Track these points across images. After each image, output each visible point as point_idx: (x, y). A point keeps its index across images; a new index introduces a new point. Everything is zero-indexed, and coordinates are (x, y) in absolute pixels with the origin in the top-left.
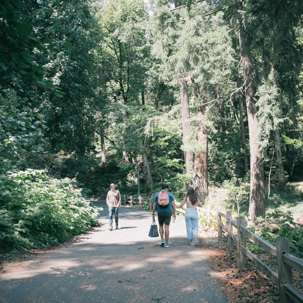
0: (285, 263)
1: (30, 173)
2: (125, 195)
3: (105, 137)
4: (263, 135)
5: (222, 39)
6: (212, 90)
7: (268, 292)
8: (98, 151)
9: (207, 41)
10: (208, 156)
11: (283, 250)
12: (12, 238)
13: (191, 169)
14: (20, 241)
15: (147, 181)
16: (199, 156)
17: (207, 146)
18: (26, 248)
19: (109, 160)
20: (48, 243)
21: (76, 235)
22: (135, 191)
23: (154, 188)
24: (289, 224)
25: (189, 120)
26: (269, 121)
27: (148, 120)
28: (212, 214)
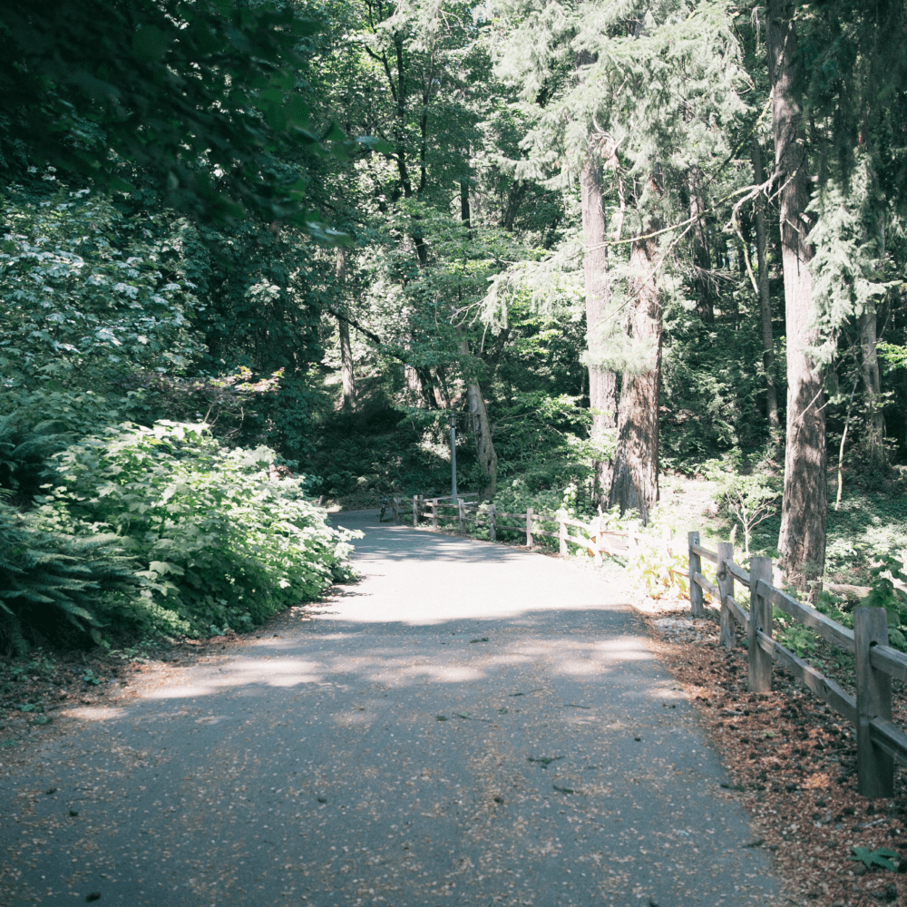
0: (874, 669)
1: (168, 434)
2: (416, 497)
3: (355, 324)
4: (824, 327)
5: (712, 41)
6: (676, 183)
7: (827, 747)
8: (332, 365)
9: (667, 48)
10: (660, 384)
11: (870, 637)
12: (134, 609)
13: (607, 421)
14: (156, 619)
15: (480, 456)
16: (634, 384)
17: (659, 352)
18: (170, 635)
19: (365, 392)
20: (226, 625)
21: (294, 605)
22: (442, 486)
23: (500, 478)
24: (892, 579)
25: (605, 276)
26: (842, 289)
27: (492, 282)
28: (674, 554)
